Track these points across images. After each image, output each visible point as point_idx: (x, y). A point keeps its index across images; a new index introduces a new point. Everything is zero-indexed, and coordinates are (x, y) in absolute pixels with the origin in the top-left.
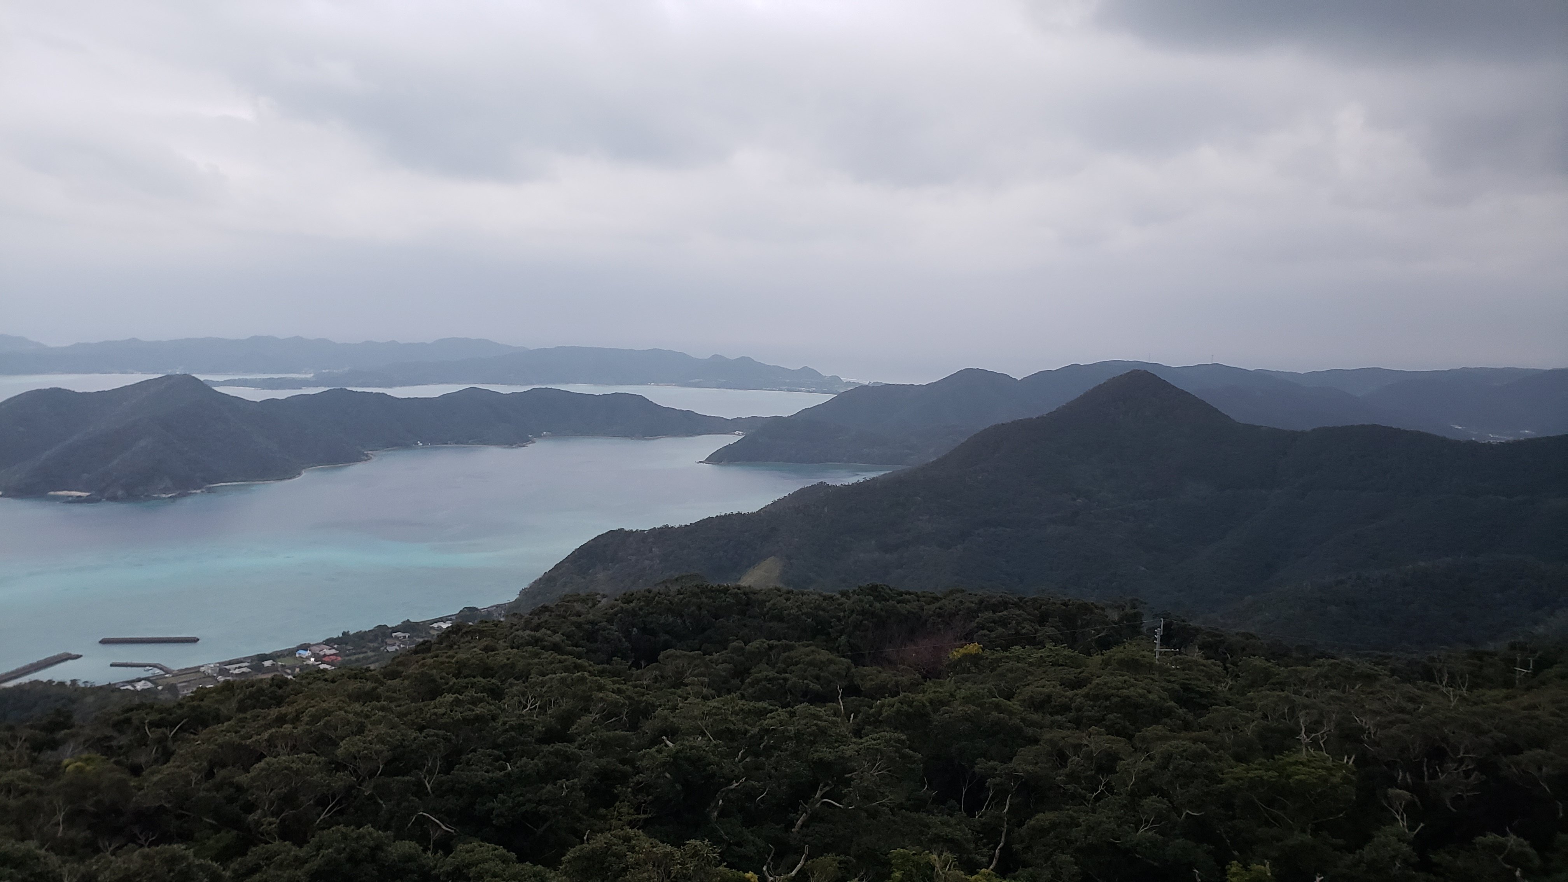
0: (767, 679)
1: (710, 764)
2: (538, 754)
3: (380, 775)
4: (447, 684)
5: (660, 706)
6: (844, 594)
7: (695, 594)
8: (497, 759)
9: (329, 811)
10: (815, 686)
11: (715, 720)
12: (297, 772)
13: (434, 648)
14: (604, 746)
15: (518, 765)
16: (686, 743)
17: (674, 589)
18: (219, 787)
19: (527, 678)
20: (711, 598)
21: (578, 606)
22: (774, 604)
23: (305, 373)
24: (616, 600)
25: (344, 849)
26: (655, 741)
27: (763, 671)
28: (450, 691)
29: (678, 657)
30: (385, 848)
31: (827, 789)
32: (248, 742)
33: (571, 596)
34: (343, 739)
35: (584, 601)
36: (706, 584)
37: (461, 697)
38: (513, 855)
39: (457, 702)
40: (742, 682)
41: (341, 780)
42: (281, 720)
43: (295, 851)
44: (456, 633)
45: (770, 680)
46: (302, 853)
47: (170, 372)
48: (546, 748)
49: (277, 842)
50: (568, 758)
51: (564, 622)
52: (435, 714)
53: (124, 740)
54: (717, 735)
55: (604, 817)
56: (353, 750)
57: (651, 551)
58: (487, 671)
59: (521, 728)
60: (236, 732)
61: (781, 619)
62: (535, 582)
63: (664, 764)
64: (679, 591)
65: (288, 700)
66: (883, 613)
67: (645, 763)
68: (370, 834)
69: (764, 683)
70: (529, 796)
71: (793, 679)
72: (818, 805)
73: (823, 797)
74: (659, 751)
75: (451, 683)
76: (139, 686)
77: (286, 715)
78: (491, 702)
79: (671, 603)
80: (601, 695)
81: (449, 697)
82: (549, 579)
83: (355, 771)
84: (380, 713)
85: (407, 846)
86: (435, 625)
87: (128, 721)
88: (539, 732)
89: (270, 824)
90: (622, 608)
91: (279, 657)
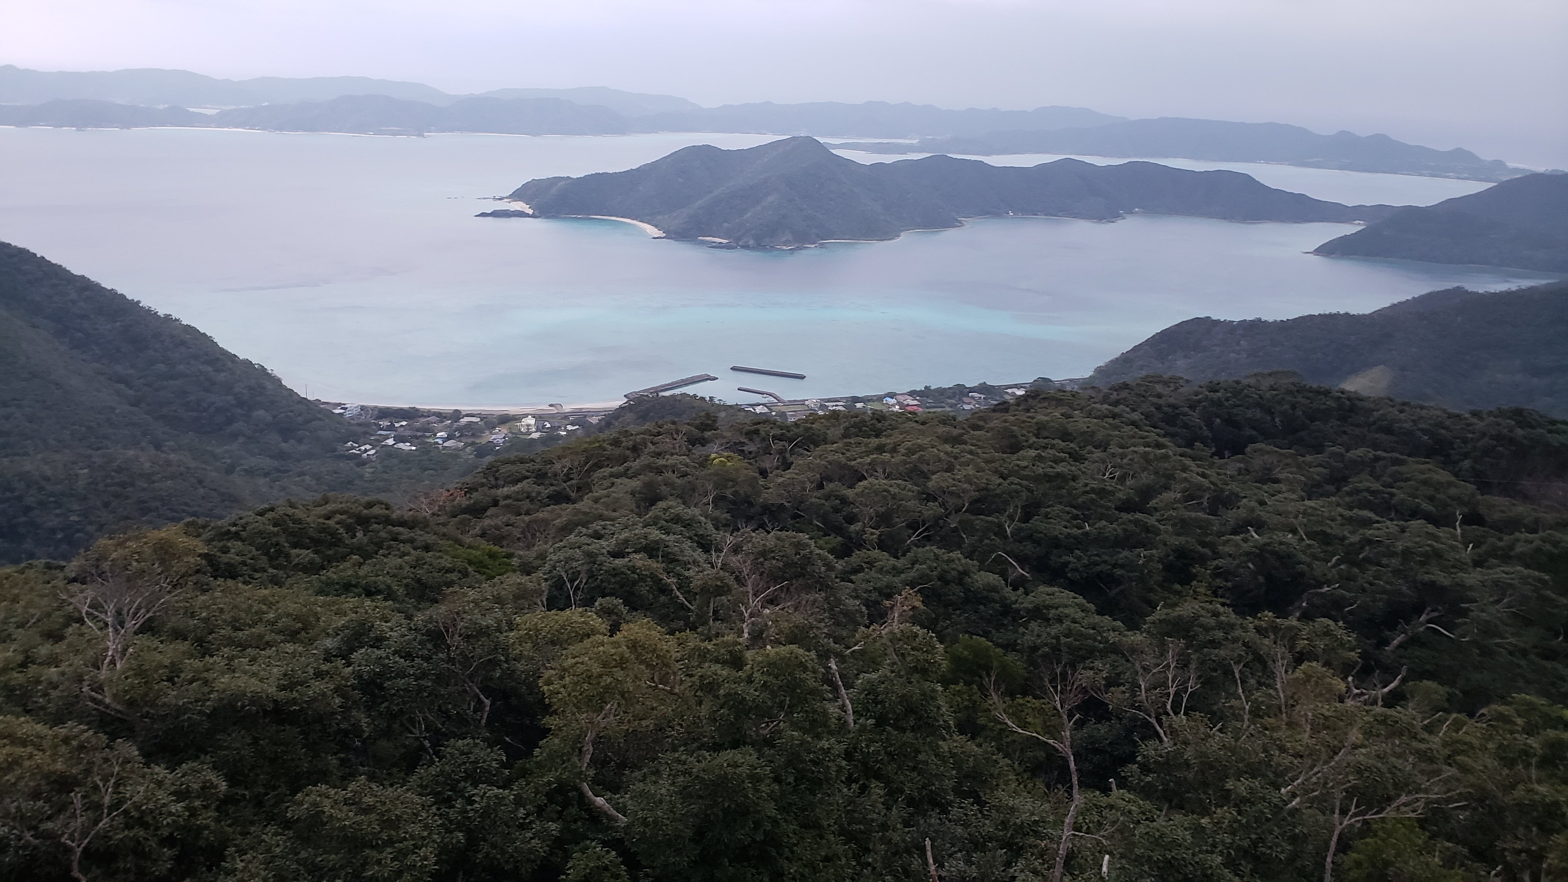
0: (1368, 490)
1: (1299, 563)
2: (1117, 520)
3: (965, 512)
4: (1027, 441)
5: (1245, 497)
6: (1474, 414)
7: (1289, 392)
8: (1076, 517)
9: (918, 536)
10: (1426, 506)
11: (1309, 520)
12: (894, 497)
13: (1012, 408)
14: (1183, 526)
15: (1096, 526)
16: (1275, 537)
17: (1266, 384)
18: (827, 498)
19: (1106, 448)
20: (1308, 398)
21: (1159, 388)
22: (1383, 415)
23: (910, 139)
24: (1201, 387)
25: (936, 568)
26: (1240, 528)
27: (1364, 482)
28: (1030, 447)
29: (1268, 453)
30: (972, 575)
31: (1435, 614)
32: (853, 463)
33: (1152, 377)
34: (934, 473)
35: (1166, 383)
36: (1304, 383)
37: (1043, 454)
38: (1092, 607)
39: (1040, 458)
40: (1338, 489)
41: (932, 509)
42: (880, 449)
43: (893, 561)
44: (1034, 398)
45: (1373, 493)
46: (900, 563)
47: (796, 134)
48: (1125, 516)
49: (876, 551)
50: (1147, 529)
51: (1143, 402)
52: (1018, 465)
53: (751, 447)
54: (1311, 535)
55: (1179, 593)
56: (944, 485)
57: (1238, 344)
58: (1065, 436)
59: (1102, 493)
60: (843, 454)
61: (1389, 431)
62: (1111, 361)
63: (1248, 554)
64: (1271, 386)
65: (884, 433)
66: (1525, 442)
67: (1227, 549)
68: (959, 559)
69: (1365, 494)
70: (1106, 558)
71: (1400, 495)
72: (1421, 629)
73: (1429, 621)
74: (1245, 540)
75: (1031, 442)
76: (759, 409)
77: (884, 445)
78: (1072, 463)
79: (1261, 397)
80: (1185, 475)
81: (1033, 453)
82: (1126, 359)
83: (944, 504)
84: (969, 456)
85: (992, 578)
86: (1009, 391)
87: (756, 432)
88: (1120, 499)
89: (872, 534)
90: (1207, 396)
91: (869, 401)
